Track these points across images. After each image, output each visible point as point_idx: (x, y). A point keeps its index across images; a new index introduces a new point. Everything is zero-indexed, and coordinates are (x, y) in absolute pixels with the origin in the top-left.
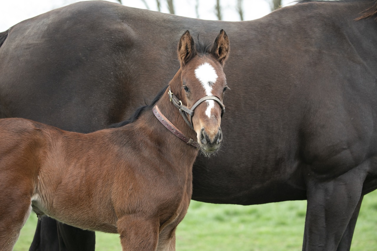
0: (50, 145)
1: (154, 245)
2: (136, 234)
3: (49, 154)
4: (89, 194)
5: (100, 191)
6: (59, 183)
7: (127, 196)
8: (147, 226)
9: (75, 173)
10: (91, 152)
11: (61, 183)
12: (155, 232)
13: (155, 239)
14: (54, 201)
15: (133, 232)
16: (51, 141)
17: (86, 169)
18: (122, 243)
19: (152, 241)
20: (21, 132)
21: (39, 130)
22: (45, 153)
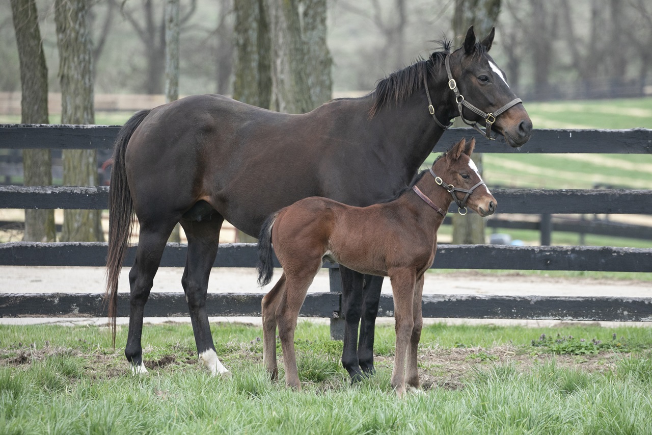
0: (336, 218)
1: (412, 284)
2: (400, 277)
3: (336, 224)
4: (366, 252)
5: (374, 250)
6: (343, 244)
7: (394, 253)
8: (406, 271)
9: (355, 238)
10: (367, 222)
11: (345, 245)
12: (413, 275)
13: (413, 280)
14: (341, 256)
15: (397, 277)
16: (337, 216)
17: (363, 235)
18: (392, 284)
19: (410, 281)
20: (316, 210)
21: (329, 208)
22: (333, 224)
